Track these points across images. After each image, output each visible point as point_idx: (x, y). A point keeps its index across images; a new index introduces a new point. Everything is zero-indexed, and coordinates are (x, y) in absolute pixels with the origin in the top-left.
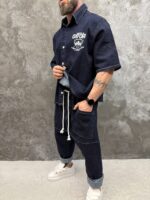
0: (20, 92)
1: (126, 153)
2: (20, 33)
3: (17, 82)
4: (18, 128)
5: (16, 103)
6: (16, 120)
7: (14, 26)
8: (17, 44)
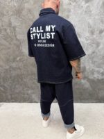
0: (21, 64)
1: (87, 99)
2: (17, 29)
3: (18, 59)
4: (21, 85)
5: (19, 70)
6: (20, 80)
7: (13, 25)
8: (16, 36)
